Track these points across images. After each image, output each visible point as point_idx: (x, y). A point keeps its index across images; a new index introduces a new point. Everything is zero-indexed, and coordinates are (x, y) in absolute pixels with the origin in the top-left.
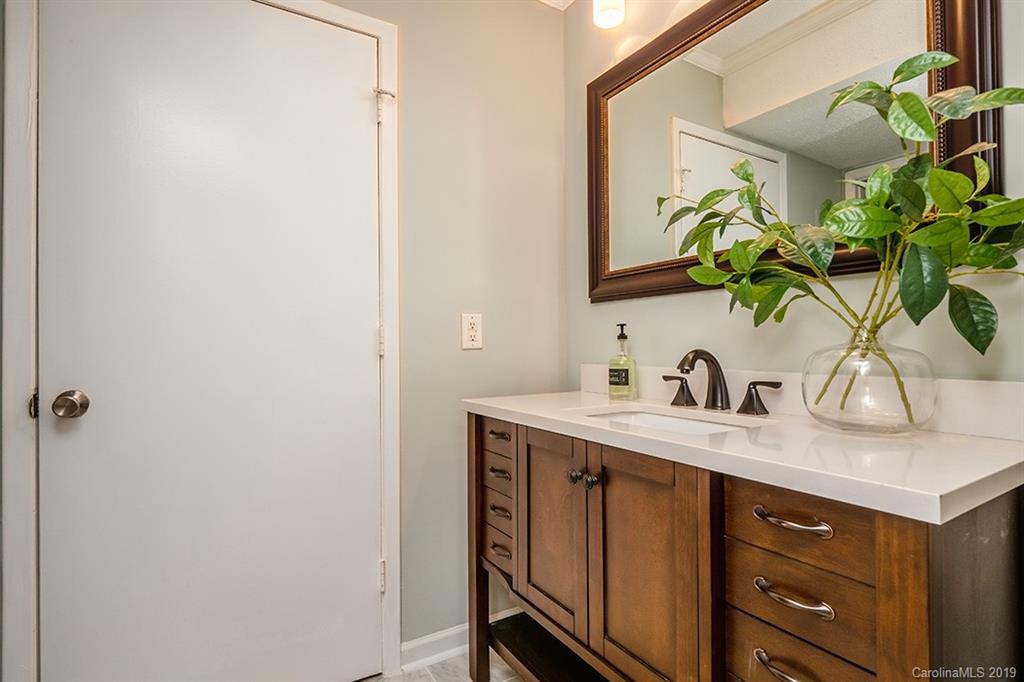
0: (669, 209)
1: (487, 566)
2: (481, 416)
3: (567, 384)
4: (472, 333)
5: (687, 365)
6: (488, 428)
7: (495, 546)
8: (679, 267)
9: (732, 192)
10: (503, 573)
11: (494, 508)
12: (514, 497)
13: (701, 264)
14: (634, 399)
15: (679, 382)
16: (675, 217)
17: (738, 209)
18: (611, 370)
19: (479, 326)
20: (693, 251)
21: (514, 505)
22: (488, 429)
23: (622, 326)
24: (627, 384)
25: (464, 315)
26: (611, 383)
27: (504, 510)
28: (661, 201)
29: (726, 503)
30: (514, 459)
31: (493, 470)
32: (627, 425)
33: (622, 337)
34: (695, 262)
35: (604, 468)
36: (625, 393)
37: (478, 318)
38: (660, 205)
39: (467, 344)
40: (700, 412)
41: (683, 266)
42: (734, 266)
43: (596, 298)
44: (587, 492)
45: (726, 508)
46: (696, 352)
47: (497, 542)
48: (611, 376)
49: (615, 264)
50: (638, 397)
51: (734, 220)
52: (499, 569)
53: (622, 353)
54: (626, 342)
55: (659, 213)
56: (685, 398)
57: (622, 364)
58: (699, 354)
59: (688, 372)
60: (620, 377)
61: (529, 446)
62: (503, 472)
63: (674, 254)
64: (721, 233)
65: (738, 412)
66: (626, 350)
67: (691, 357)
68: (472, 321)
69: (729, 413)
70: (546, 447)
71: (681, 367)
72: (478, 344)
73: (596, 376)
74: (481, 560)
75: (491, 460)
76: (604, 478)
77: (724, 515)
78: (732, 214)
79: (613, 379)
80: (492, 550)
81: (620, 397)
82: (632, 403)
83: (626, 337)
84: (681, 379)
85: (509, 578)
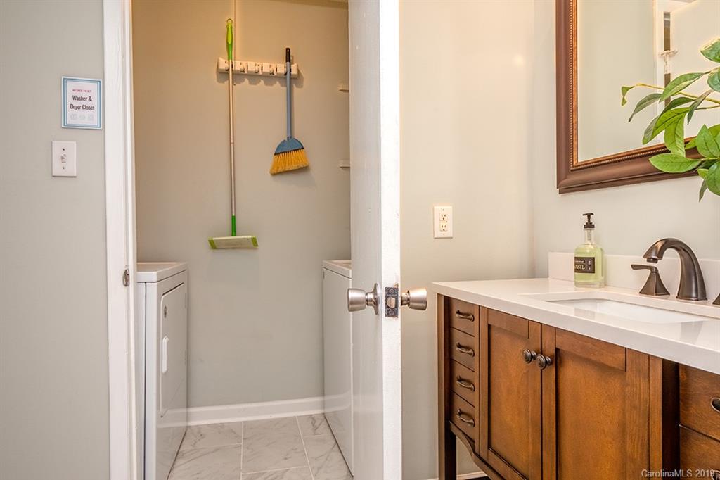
0: (634, 98)
1: (454, 430)
2: (449, 297)
3: (534, 271)
4: (443, 223)
5: (655, 253)
6: (455, 308)
7: (461, 413)
8: (643, 156)
9: (702, 74)
10: (467, 437)
11: (460, 380)
12: (477, 371)
13: (670, 152)
14: (600, 286)
15: (649, 271)
16: (641, 106)
17: (709, 93)
18: (576, 258)
19: (449, 218)
20: (660, 139)
21: (477, 378)
22: (455, 310)
23: (589, 215)
24: (594, 272)
25: (435, 207)
26: (577, 271)
27: (469, 382)
28: (625, 90)
29: (681, 392)
30: (477, 336)
31: (460, 346)
32: (593, 313)
33: (589, 226)
34: (662, 150)
35: (557, 350)
36: (591, 281)
37: (448, 209)
38: (624, 95)
39: (438, 234)
40: (672, 302)
41: (646, 156)
42: (702, 152)
43: (565, 188)
44: (541, 370)
45: (681, 398)
46: (666, 240)
47: (463, 410)
48: (576, 264)
49: (584, 155)
50: (605, 284)
51: (705, 104)
52: (464, 433)
53: (589, 242)
54: (593, 231)
55: (624, 102)
56: (655, 287)
57: (588, 251)
58: (669, 243)
59: (655, 261)
60: (585, 265)
61: (489, 326)
62: (468, 348)
63: (637, 144)
64: (689, 119)
65: (713, 303)
66: (593, 239)
67: (660, 245)
68: (444, 213)
69: (705, 304)
70: (504, 328)
71: (647, 256)
72: (449, 233)
73: (563, 263)
74: (449, 424)
75: (458, 337)
76: (557, 359)
77: (679, 403)
78: (703, 98)
79: (579, 267)
80: (458, 417)
81: (588, 285)
82: (597, 290)
83: (593, 226)
84: (650, 268)
85: (471, 441)
